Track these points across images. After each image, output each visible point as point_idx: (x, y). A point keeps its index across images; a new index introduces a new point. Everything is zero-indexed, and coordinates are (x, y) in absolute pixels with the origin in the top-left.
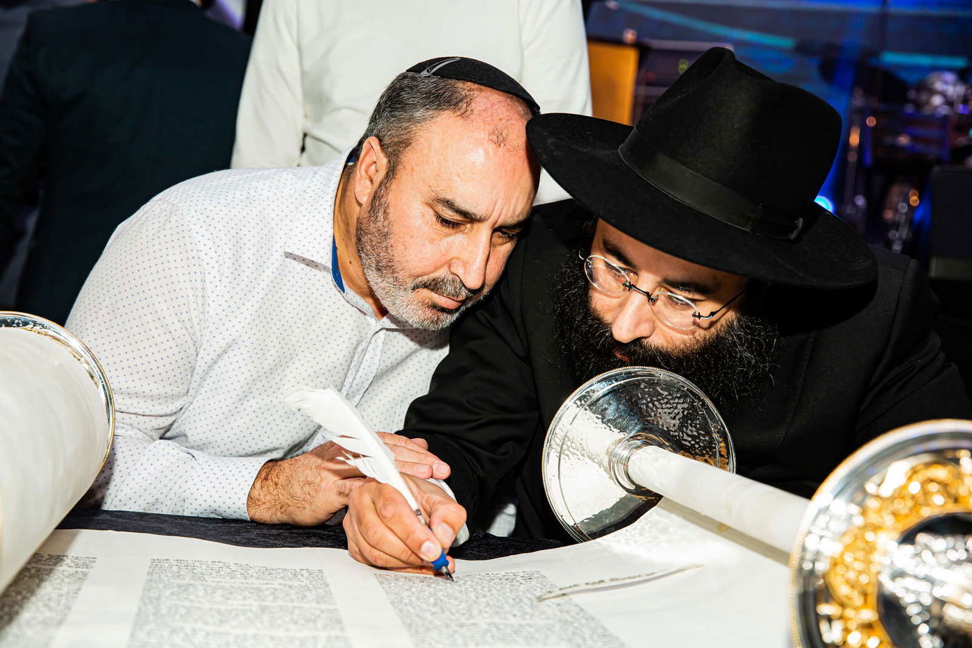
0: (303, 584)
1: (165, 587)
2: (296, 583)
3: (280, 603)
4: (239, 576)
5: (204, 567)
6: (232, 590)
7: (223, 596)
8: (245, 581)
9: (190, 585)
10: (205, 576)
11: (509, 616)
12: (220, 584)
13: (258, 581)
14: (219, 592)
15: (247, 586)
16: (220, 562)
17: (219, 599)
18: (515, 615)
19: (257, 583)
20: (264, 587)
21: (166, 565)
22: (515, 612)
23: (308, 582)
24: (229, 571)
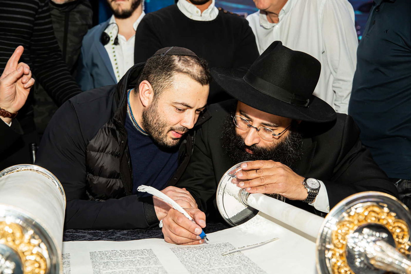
0: (147, 256)
1: (99, 264)
2: (144, 257)
3: (142, 266)
4: (123, 256)
5: (109, 253)
6: (124, 262)
7: (121, 265)
8: (126, 258)
9: (108, 262)
10: (111, 257)
11: (224, 264)
12: (117, 260)
13: (130, 257)
14: (119, 264)
15: (128, 260)
16: (114, 250)
17: (121, 266)
18: (226, 264)
19: (131, 258)
20: (134, 260)
21: (96, 254)
22: (226, 262)
23: (148, 255)
24: (119, 254)
